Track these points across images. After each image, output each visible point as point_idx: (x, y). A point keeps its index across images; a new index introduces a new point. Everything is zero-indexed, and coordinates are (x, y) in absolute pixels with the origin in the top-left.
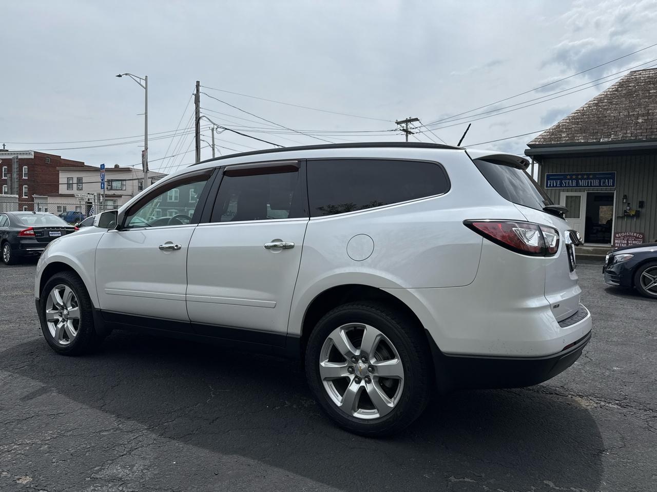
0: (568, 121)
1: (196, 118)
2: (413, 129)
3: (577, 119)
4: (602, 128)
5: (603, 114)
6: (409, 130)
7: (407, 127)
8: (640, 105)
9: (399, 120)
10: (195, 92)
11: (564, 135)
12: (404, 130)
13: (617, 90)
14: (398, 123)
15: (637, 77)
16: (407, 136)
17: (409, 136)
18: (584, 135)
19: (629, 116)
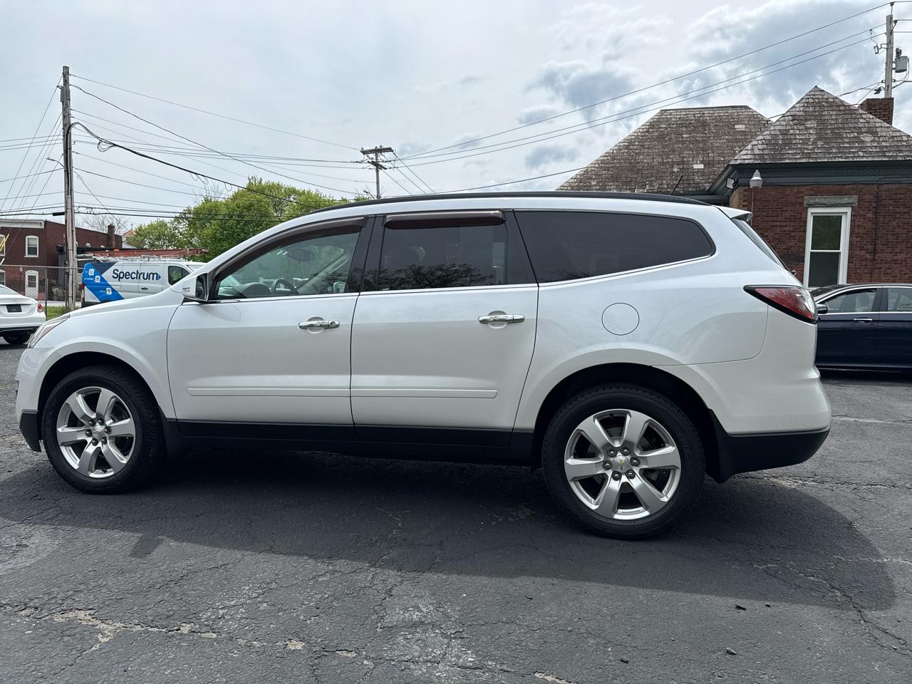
0: (597, 166)
1: (64, 125)
2: (386, 162)
3: (607, 164)
4: (635, 176)
5: (635, 159)
6: (381, 163)
7: (377, 159)
8: (673, 151)
9: (365, 149)
10: (62, 83)
11: (593, 183)
12: (373, 163)
13: (648, 132)
14: (364, 152)
15: (668, 117)
16: (377, 171)
17: (381, 172)
18: (616, 183)
19: (663, 163)
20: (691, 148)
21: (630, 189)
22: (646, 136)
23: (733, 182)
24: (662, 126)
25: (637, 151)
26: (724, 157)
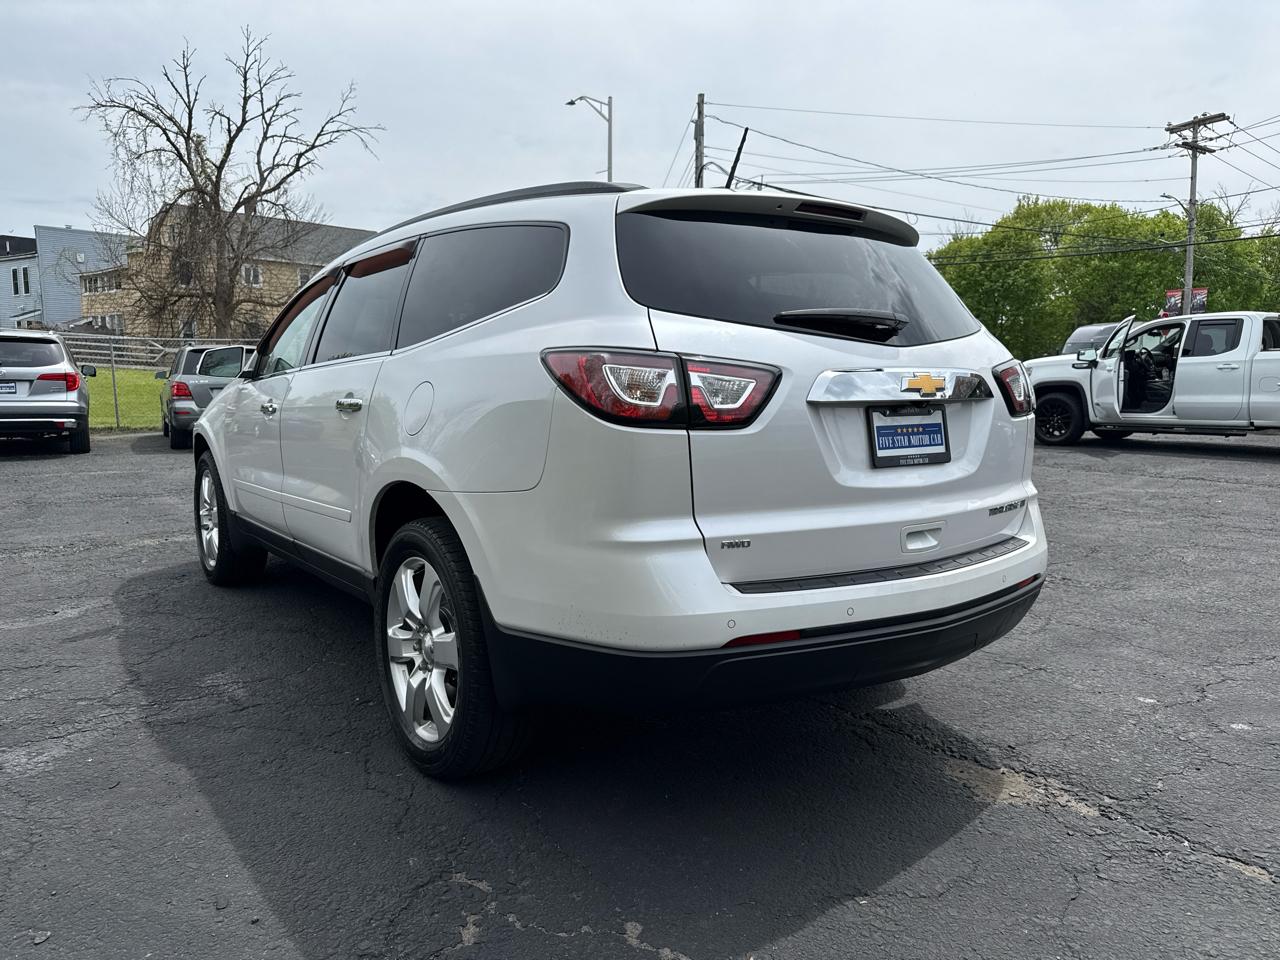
1: (697, 168)
2: (1211, 139)
6: (1202, 144)
7: (1195, 137)
9: (1175, 123)
10: (696, 117)
12: (1185, 145)
14: (1172, 130)
16: (1194, 158)
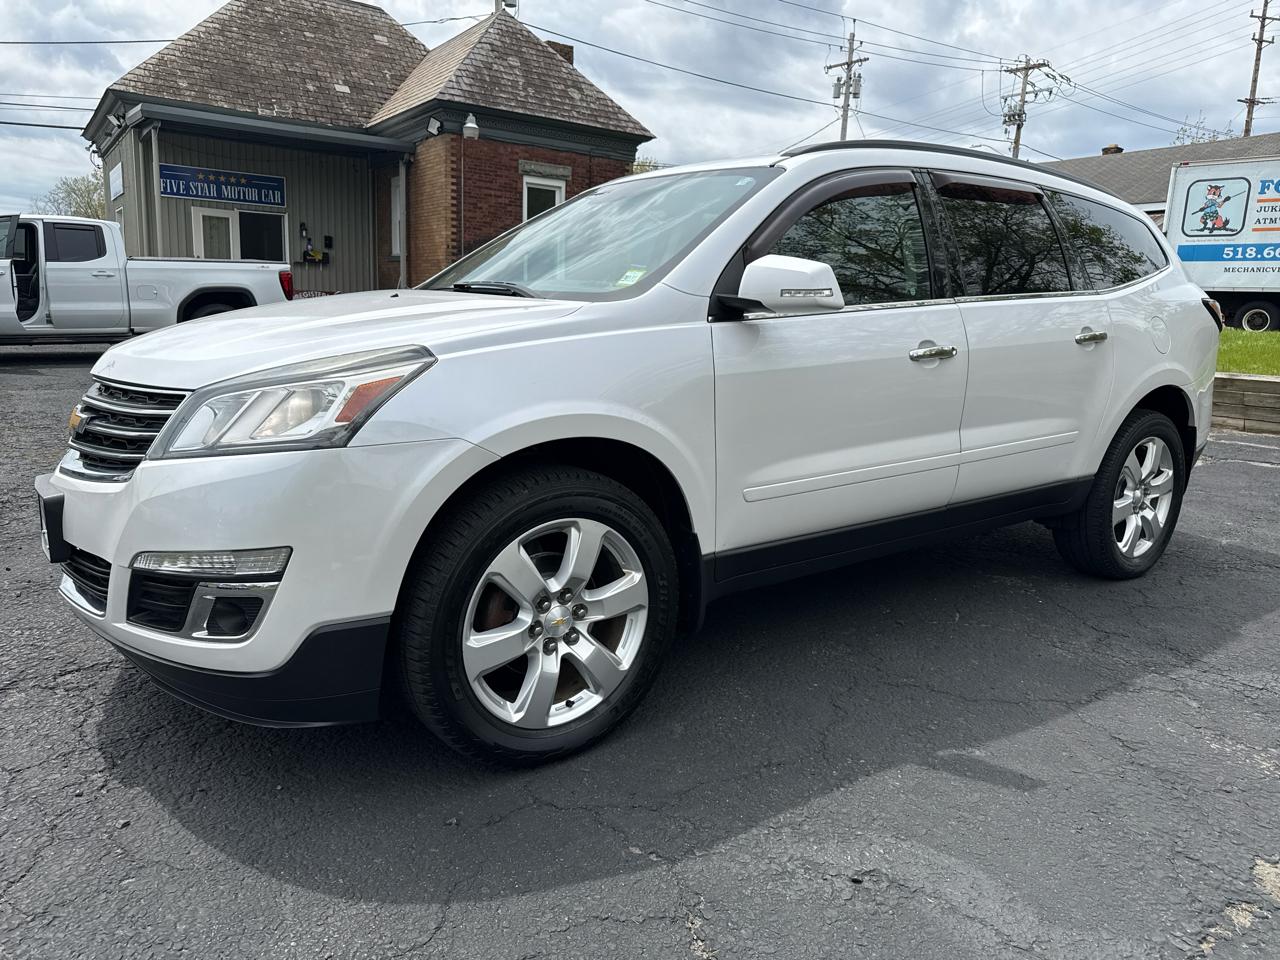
5: (241, 56)
8: (297, 55)
11: (182, 85)
18: (223, 92)
19: (289, 74)
20: (322, 57)
21: (250, 107)
22: (245, 19)
23: (438, 124)
24: (267, 9)
25: (240, 43)
26: (373, 82)
